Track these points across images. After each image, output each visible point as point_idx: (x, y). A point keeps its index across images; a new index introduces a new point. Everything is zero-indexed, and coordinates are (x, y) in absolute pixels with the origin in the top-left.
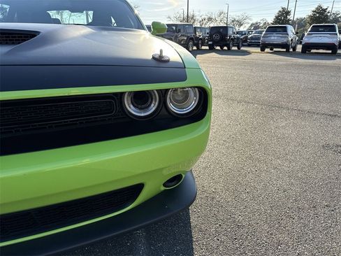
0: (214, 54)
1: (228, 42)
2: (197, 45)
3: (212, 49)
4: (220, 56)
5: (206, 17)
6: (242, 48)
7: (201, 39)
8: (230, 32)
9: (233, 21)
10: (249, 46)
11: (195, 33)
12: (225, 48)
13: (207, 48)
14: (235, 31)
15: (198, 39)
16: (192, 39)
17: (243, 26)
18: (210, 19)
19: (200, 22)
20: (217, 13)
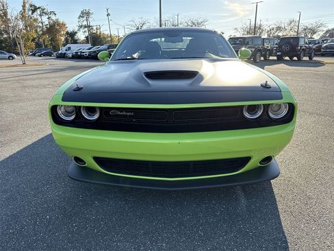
0: (283, 65)
1: (299, 53)
2: (265, 56)
3: (280, 60)
4: (290, 67)
5: (275, 26)
6: (315, 59)
7: (269, 50)
8: (302, 43)
9: (305, 29)
10: (323, 55)
11: (263, 45)
12: (295, 58)
13: (275, 58)
14: (306, 40)
15: (266, 50)
16: (260, 50)
17: (317, 34)
18: (279, 29)
19: (268, 31)
20: (288, 21)
